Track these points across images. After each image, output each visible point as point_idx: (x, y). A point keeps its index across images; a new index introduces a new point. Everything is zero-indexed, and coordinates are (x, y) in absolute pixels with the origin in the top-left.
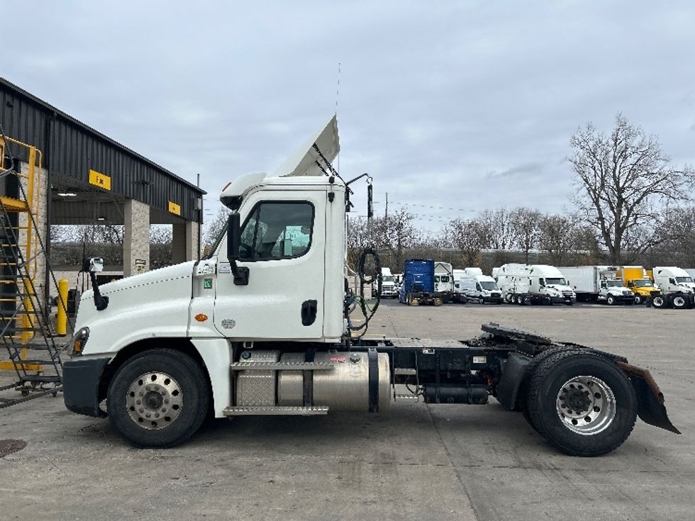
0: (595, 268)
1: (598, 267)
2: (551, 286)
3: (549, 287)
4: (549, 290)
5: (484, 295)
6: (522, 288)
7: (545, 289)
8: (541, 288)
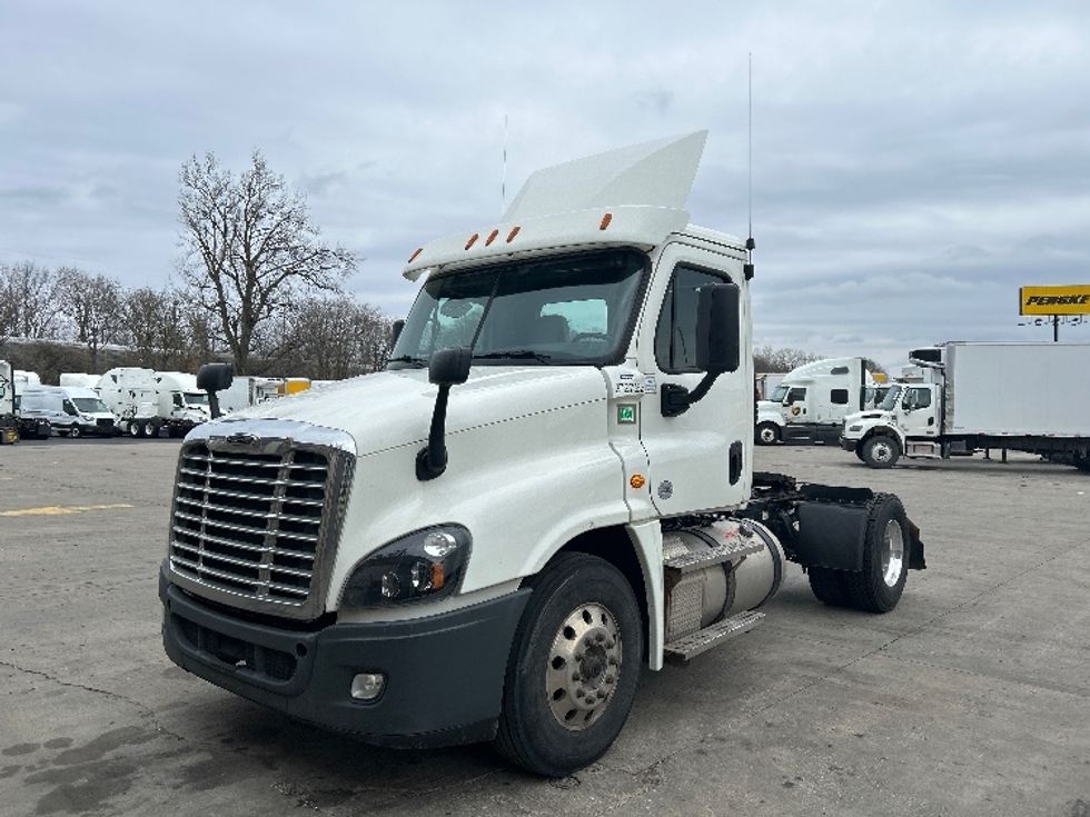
0: (252, 380)
1: (257, 379)
2: (193, 406)
3: (191, 408)
4: (190, 412)
5: (81, 422)
6: (146, 411)
7: (182, 411)
8: (177, 409)
